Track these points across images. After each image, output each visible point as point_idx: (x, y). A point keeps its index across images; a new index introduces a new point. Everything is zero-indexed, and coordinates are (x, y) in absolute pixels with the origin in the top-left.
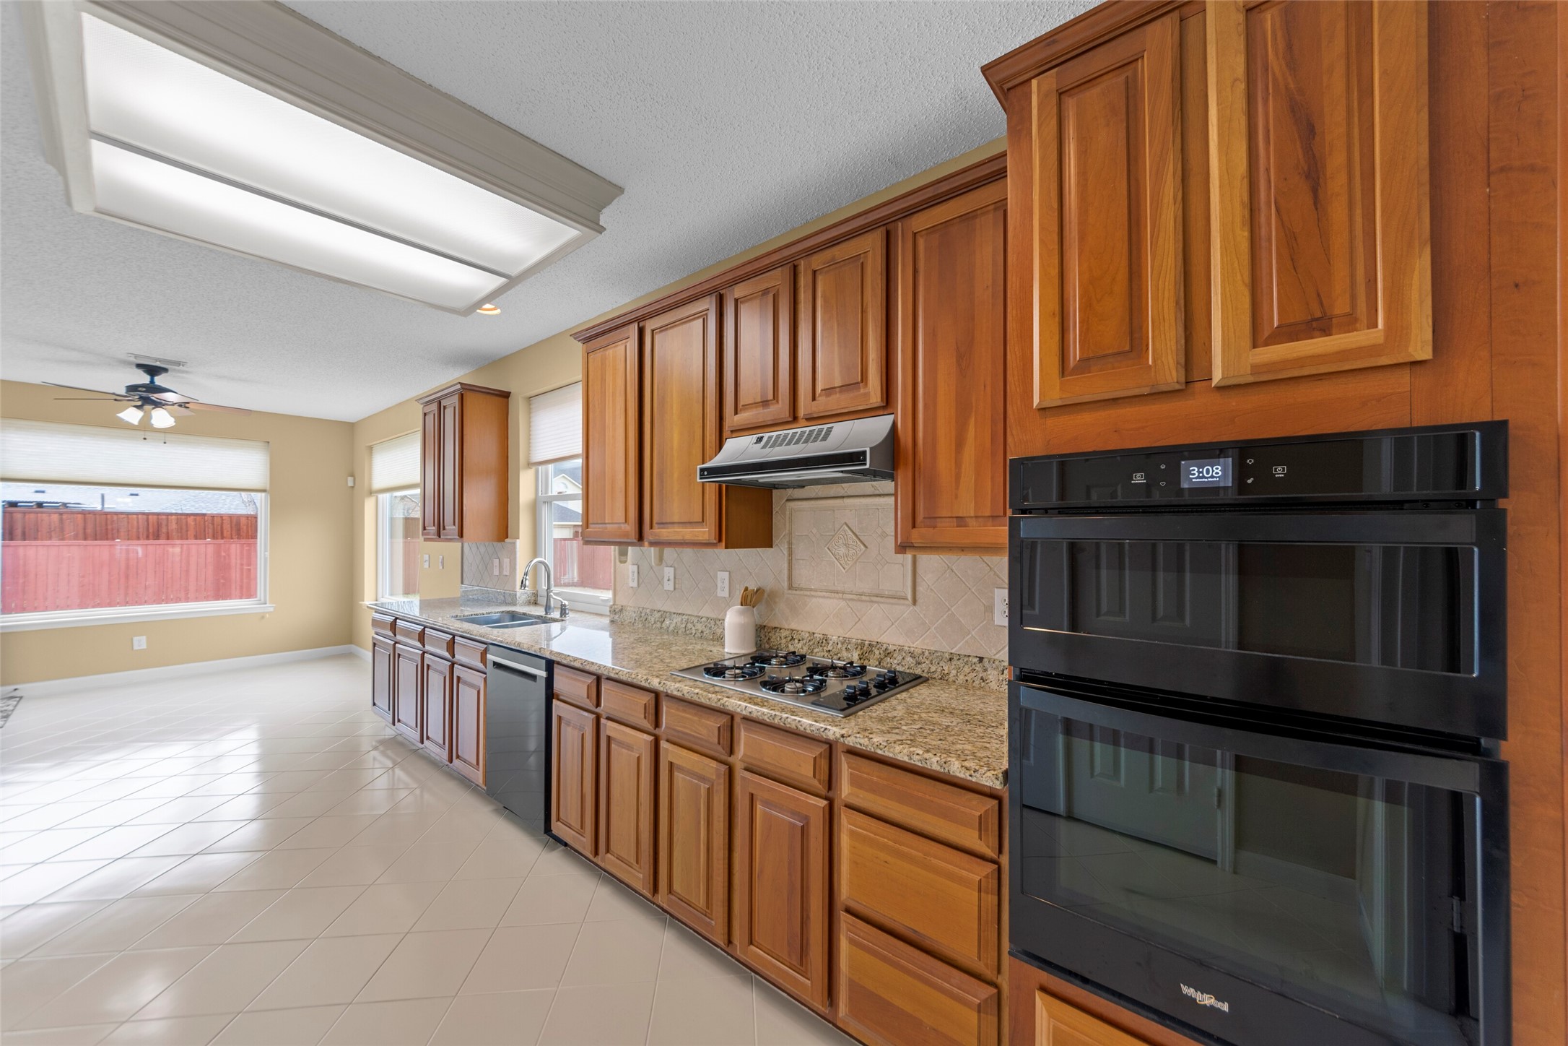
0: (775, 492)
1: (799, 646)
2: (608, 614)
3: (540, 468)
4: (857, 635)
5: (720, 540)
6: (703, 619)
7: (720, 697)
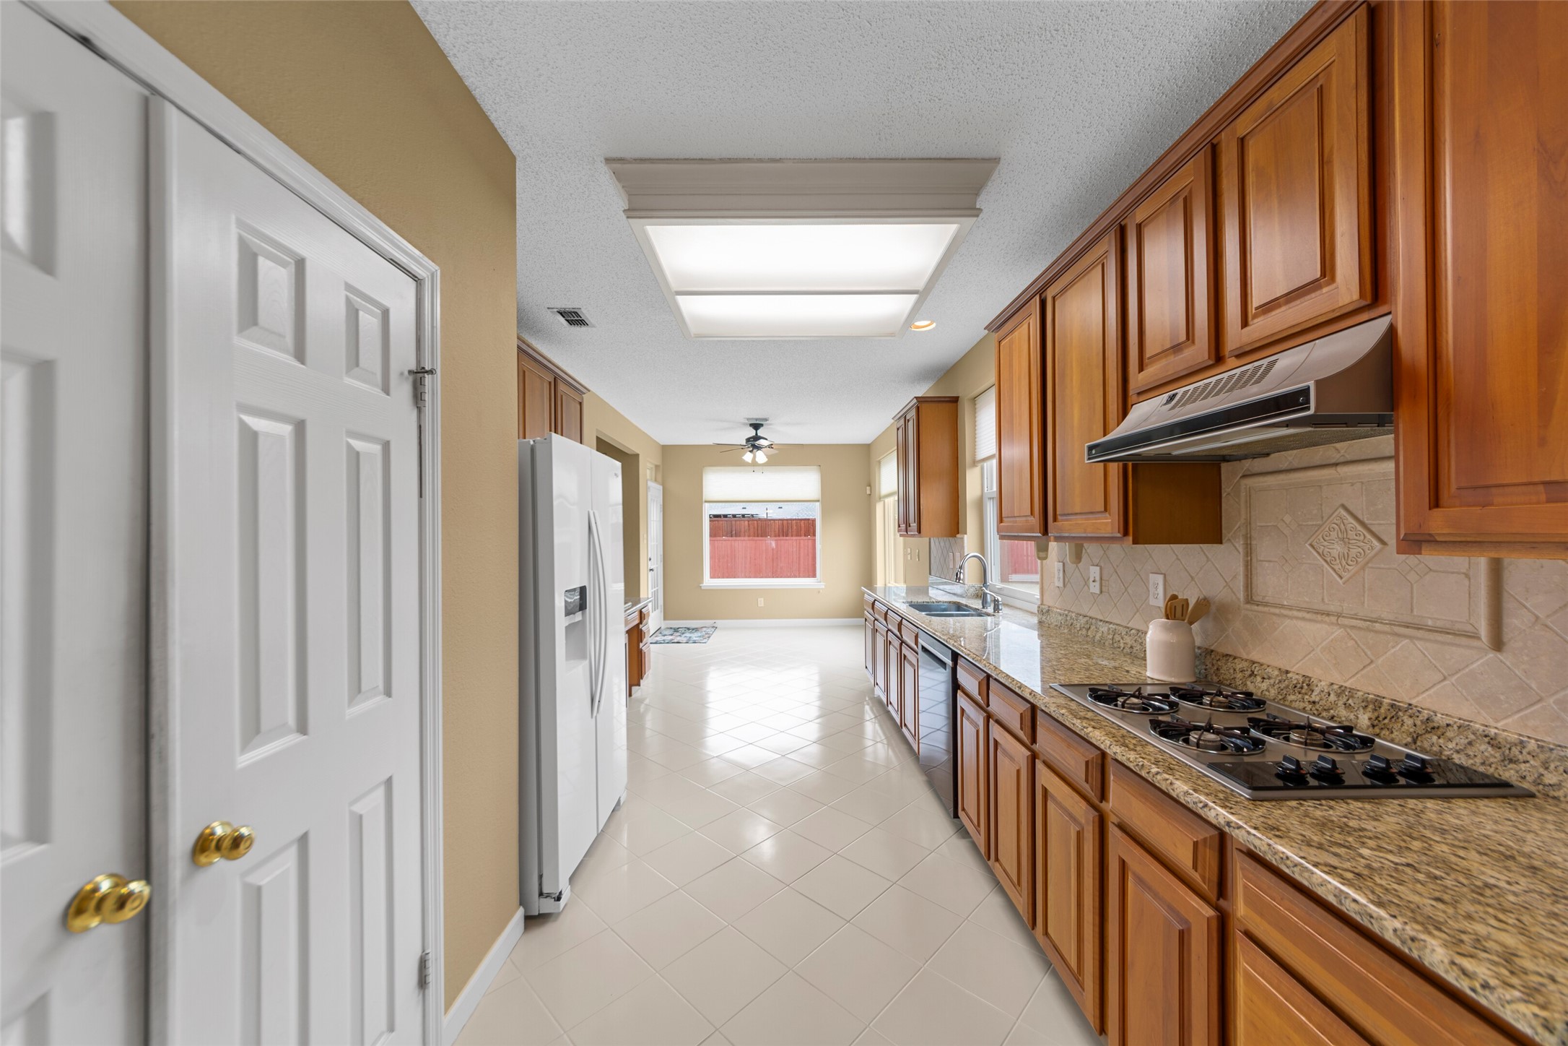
0: (1224, 466)
1: (1264, 686)
2: (1037, 612)
3: (985, 464)
4: (1365, 685)
5: (1126, 533)
6: (1133, 631)
7: (1085, 725)
